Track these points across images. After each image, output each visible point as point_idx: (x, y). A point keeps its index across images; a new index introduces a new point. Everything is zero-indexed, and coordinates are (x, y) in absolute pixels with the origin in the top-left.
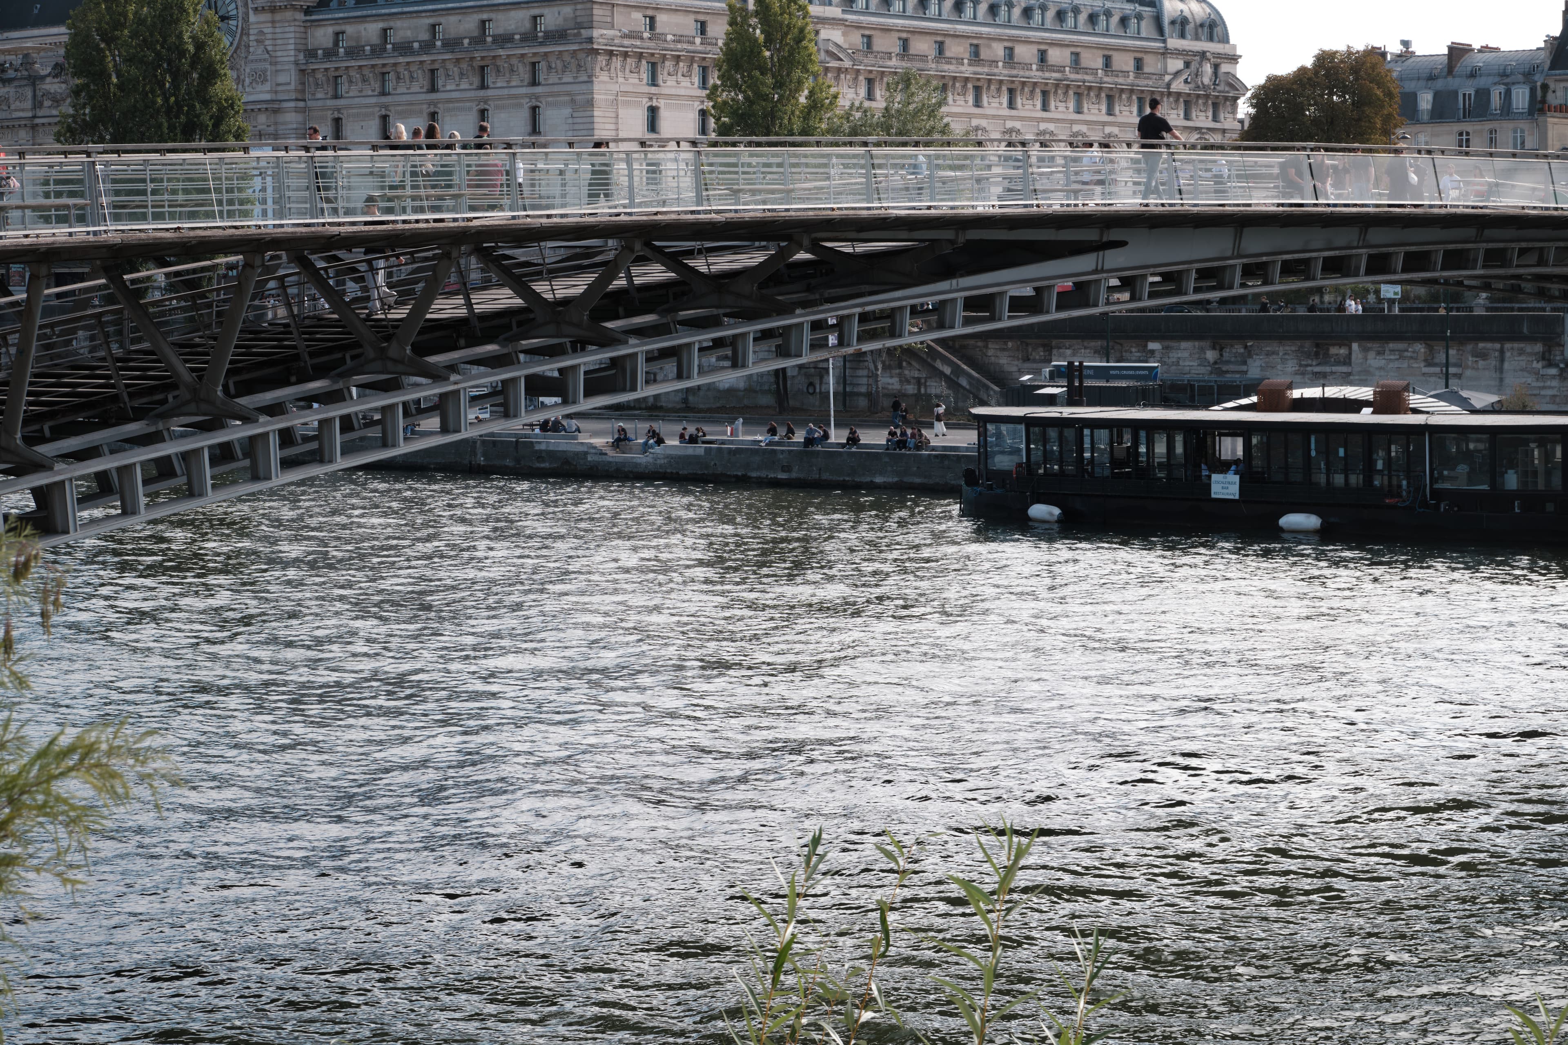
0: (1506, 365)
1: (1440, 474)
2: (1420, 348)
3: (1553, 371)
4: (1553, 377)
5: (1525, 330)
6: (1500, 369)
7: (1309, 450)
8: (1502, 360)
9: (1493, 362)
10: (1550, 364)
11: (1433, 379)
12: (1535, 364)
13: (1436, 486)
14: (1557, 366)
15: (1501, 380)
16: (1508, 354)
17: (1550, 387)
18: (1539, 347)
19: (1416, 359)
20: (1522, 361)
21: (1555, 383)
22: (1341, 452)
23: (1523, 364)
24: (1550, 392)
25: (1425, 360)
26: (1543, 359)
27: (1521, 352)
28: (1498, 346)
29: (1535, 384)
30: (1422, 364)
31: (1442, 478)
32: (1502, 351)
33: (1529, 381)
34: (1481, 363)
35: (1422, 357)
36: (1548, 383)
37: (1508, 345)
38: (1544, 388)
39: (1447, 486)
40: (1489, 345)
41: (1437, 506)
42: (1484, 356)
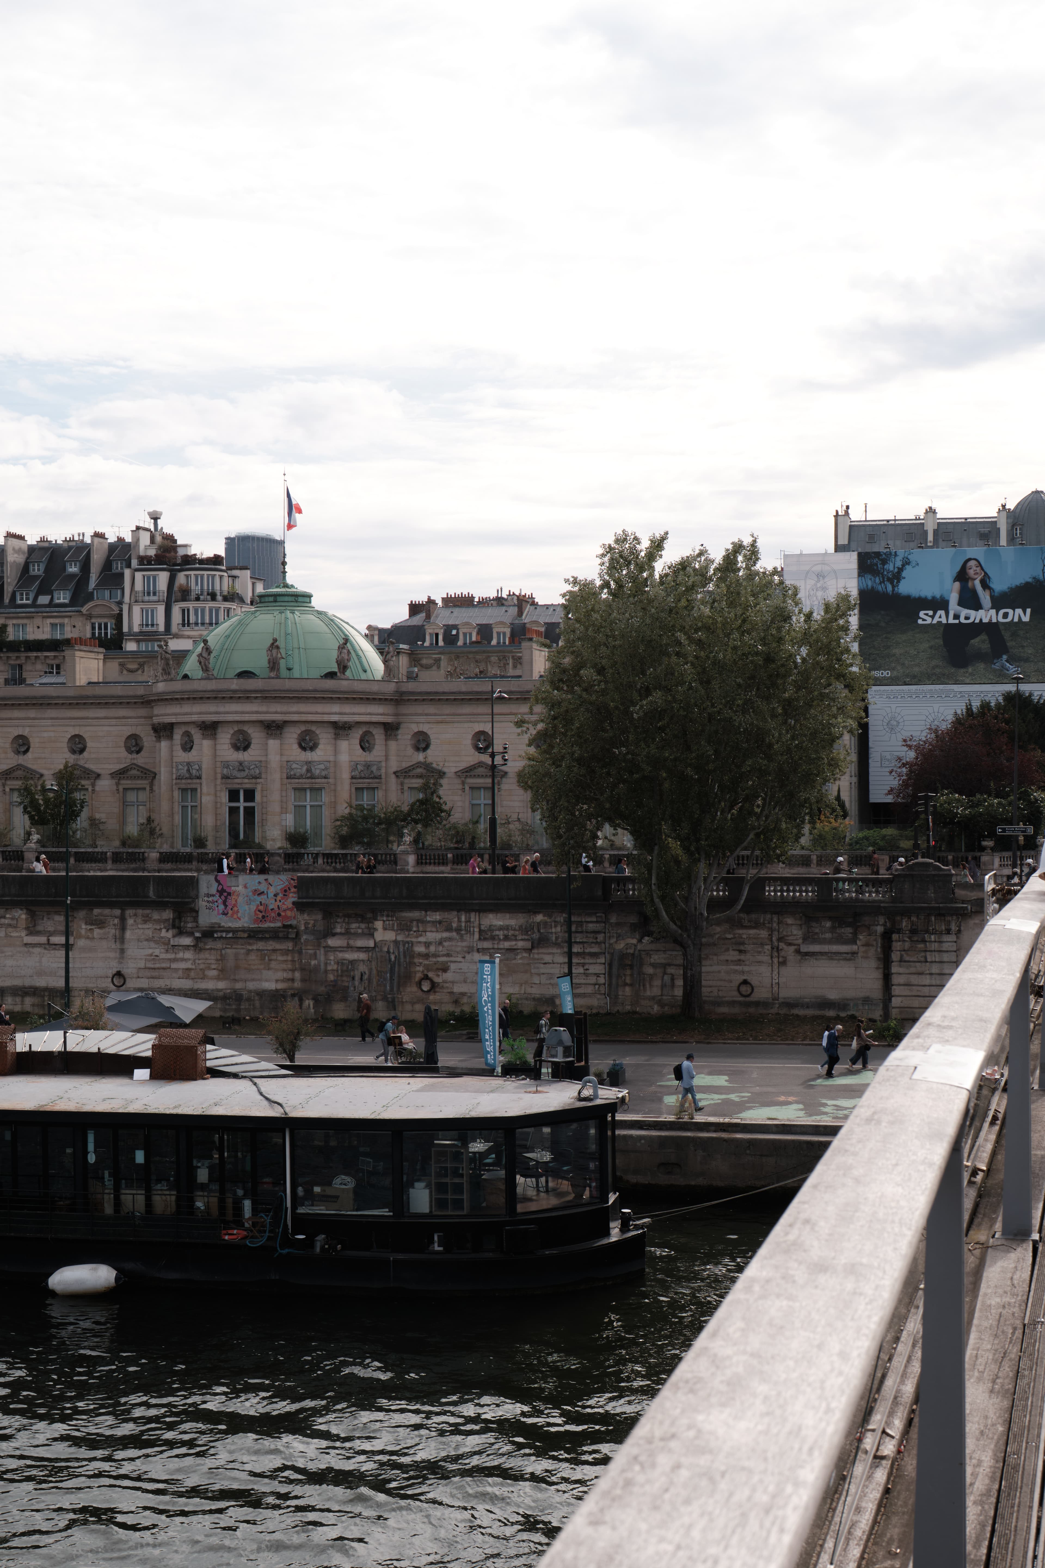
0: (128, 934)
1: (309, 1192)
2: (21, 915)
3: (187, 941)
4: (187, 947)
5: (151, 894)
6: (122, 940)
7: (86, 1153)
8: (123, 928)
9: (112, 931)
10: (181, 932)
11: (37, 950)
12: (164, 933)
13: (301, 1210)
14: (191, 934)
15: (122, 951)
16: (130, 921)
17: (183, 960)
18: (168, 914)
19: (15, 927)
20: (147, 930)
21: (188, 955)
22: (140, 1157)
23: (149, 933)
24: (183, 965)
25: (27, 928)
26: (174, 927)
27: (146, 919)
28: (118, 912)
29: (163, 956)
30: (23, 933)
31: (310, 1197)
32: (123, 919)
33: (157, 952)
34: (97, 932)
35: (22, 924)
36: (180, 955)
37: (129, 912)
38: (175, 960)
39: (320, 1209)
40: (107, 911)
41: (309, 1243)
42: (100, 923)
